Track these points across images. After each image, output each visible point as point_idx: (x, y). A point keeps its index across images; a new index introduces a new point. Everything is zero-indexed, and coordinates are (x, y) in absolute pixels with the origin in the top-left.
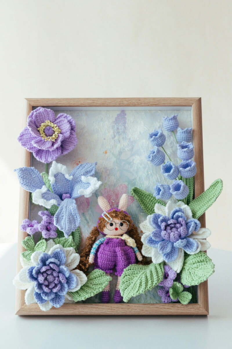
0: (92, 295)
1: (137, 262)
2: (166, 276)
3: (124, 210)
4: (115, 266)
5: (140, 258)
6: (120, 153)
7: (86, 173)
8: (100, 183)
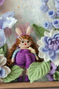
0: (14, 79)
1: (36, 61)
2: (51, 68)
3: (29, 34)
4: (25, 63)
5: (37, 59)
6: (26, 8)
7: (9, 16)
8: (16, 20)
